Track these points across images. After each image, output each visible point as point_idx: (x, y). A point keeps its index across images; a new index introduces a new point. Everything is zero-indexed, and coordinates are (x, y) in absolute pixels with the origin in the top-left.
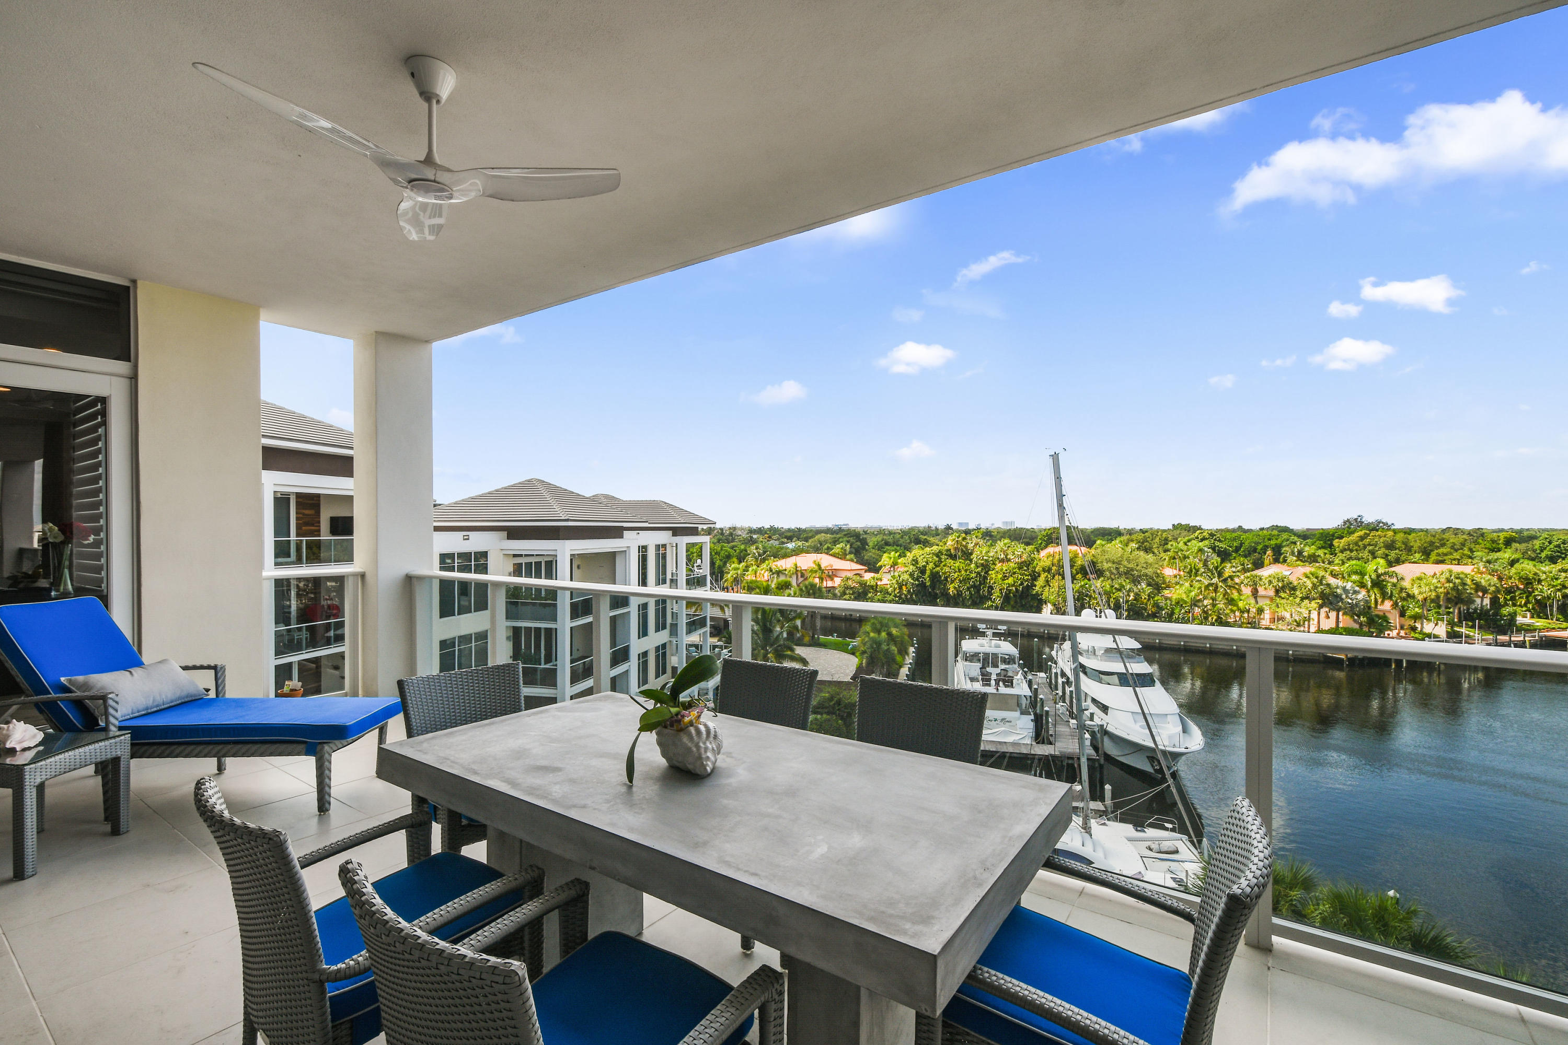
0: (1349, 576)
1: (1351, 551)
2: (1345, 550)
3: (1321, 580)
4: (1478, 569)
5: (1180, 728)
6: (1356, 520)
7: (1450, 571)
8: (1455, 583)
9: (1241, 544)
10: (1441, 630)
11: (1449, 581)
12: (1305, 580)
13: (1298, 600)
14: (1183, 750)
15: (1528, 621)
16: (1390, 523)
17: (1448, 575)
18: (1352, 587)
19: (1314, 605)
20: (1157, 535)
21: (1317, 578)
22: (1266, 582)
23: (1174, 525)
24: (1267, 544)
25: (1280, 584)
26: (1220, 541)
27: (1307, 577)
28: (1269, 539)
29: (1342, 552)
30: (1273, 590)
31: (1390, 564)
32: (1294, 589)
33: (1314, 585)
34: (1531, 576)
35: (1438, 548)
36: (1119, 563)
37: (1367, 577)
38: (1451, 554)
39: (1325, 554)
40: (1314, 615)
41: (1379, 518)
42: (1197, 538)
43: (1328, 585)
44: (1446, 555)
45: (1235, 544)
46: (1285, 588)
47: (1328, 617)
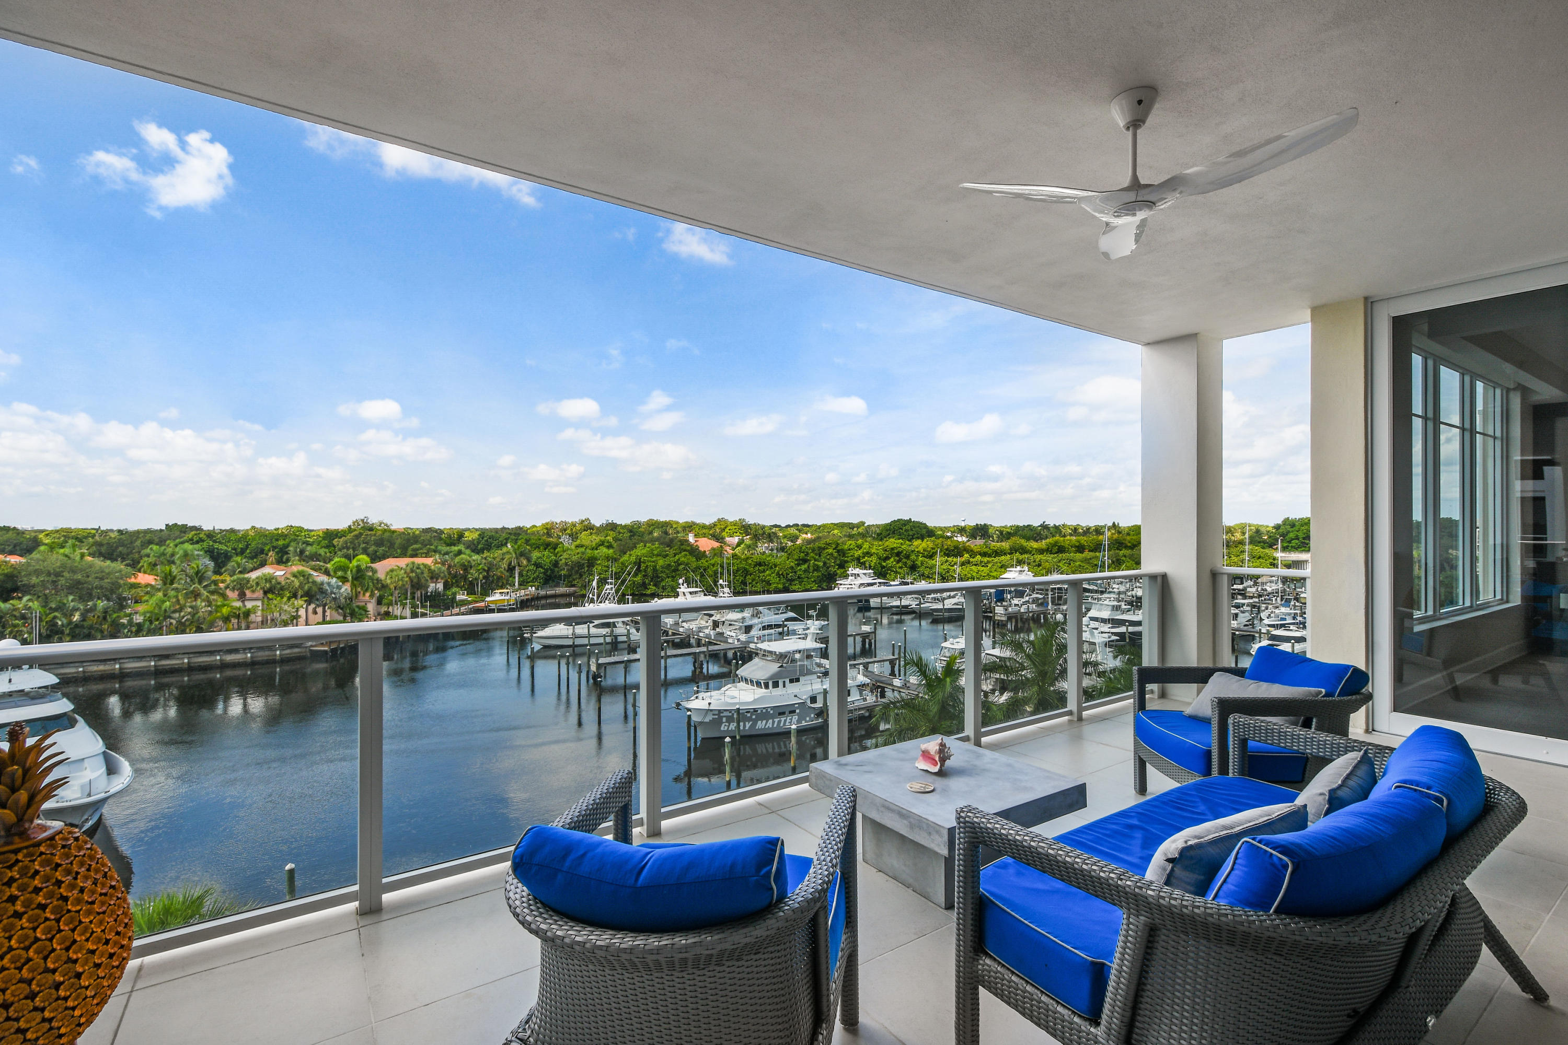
0: (335, 572)
1: (348, 548)
2: (344, 548)
3: (308, 578)
4: (436, 560)
5: (104, 768)
6: (363, 520)
7: (413, 563)
8: (416, 573)
9: (247, 546)
10: (408, 612)
11: (412, 571)
12: (293, 579)
13: (285, 599)
14: (103, 795)
15: (464, 597)
16: (389, 524)
17: (411, 566)
18: (336, 582)
19: (300, 602)
20: (138, 537)
21: (303, 576)
22: (254, 584)
23: (167, 525)
24: (275, 544)
25: (268, 585)
26: (220, 543)
27: (295, 576)
28: (277, 540)
29: (340, 550)
30: (261, 592)
31: (373, 560)
32: (282, 589)
33: (301, 583)
34: (466, 563)
35: (412, 544)
36: (58, 575)
37: (349, 572)
38: (421, 549)
39: (326, 553)
40: (302, 612)
41: (381, 519)
42: (192, 540)
43: (314, 582)
44: (418, 550)
45: (240, 546)
46: (272, 589)
47: (315, 612)
